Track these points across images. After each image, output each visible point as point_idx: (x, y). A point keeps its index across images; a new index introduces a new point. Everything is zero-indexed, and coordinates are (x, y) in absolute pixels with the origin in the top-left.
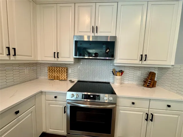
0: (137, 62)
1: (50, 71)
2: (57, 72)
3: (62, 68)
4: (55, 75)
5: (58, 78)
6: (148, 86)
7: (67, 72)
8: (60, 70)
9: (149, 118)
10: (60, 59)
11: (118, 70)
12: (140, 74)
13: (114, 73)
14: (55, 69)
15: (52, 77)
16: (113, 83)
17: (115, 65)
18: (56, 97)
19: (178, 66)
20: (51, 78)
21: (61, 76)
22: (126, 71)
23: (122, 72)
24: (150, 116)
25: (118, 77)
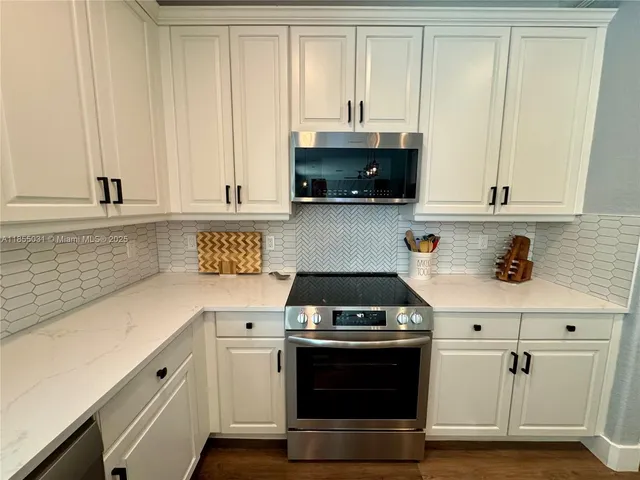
0: (482, 208)
1: (206, 245)
2: (228, 248)
3: (247, 236)
4: (224, 257)
5: (233, 268)
6: (510, 279)
7: (261, 248)
8: (239, 240)
9: (521, 364)
10: (244, 208)
11: (419, 233)
12: (485, 245)
13: (411, 244)
14: (223, 240)
15: (212, 266)
16: (408, 275)
17: (417, 219)
18: (249, 326)
19: (594, 216)
20: (211, 270)
21: (244, 261)
22: (445, 236)
23: (434, 240)
24: (523, 360)
25: (424, 256)
